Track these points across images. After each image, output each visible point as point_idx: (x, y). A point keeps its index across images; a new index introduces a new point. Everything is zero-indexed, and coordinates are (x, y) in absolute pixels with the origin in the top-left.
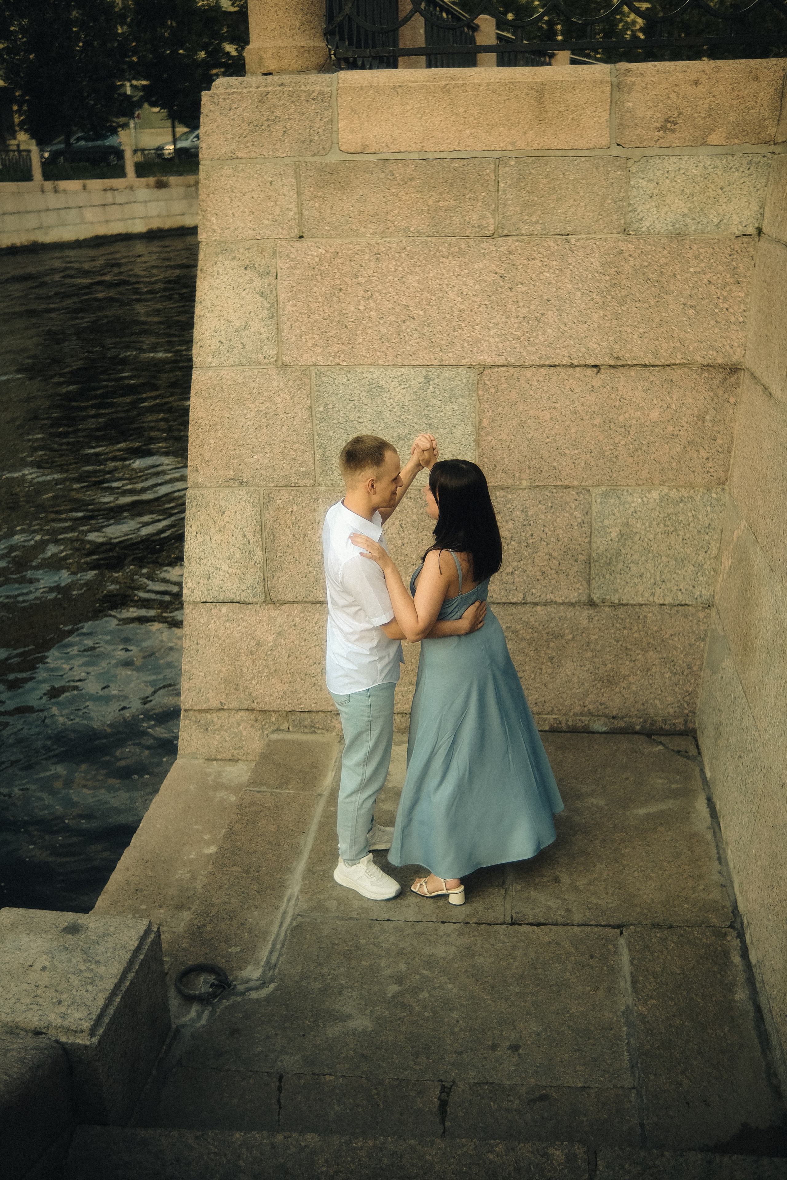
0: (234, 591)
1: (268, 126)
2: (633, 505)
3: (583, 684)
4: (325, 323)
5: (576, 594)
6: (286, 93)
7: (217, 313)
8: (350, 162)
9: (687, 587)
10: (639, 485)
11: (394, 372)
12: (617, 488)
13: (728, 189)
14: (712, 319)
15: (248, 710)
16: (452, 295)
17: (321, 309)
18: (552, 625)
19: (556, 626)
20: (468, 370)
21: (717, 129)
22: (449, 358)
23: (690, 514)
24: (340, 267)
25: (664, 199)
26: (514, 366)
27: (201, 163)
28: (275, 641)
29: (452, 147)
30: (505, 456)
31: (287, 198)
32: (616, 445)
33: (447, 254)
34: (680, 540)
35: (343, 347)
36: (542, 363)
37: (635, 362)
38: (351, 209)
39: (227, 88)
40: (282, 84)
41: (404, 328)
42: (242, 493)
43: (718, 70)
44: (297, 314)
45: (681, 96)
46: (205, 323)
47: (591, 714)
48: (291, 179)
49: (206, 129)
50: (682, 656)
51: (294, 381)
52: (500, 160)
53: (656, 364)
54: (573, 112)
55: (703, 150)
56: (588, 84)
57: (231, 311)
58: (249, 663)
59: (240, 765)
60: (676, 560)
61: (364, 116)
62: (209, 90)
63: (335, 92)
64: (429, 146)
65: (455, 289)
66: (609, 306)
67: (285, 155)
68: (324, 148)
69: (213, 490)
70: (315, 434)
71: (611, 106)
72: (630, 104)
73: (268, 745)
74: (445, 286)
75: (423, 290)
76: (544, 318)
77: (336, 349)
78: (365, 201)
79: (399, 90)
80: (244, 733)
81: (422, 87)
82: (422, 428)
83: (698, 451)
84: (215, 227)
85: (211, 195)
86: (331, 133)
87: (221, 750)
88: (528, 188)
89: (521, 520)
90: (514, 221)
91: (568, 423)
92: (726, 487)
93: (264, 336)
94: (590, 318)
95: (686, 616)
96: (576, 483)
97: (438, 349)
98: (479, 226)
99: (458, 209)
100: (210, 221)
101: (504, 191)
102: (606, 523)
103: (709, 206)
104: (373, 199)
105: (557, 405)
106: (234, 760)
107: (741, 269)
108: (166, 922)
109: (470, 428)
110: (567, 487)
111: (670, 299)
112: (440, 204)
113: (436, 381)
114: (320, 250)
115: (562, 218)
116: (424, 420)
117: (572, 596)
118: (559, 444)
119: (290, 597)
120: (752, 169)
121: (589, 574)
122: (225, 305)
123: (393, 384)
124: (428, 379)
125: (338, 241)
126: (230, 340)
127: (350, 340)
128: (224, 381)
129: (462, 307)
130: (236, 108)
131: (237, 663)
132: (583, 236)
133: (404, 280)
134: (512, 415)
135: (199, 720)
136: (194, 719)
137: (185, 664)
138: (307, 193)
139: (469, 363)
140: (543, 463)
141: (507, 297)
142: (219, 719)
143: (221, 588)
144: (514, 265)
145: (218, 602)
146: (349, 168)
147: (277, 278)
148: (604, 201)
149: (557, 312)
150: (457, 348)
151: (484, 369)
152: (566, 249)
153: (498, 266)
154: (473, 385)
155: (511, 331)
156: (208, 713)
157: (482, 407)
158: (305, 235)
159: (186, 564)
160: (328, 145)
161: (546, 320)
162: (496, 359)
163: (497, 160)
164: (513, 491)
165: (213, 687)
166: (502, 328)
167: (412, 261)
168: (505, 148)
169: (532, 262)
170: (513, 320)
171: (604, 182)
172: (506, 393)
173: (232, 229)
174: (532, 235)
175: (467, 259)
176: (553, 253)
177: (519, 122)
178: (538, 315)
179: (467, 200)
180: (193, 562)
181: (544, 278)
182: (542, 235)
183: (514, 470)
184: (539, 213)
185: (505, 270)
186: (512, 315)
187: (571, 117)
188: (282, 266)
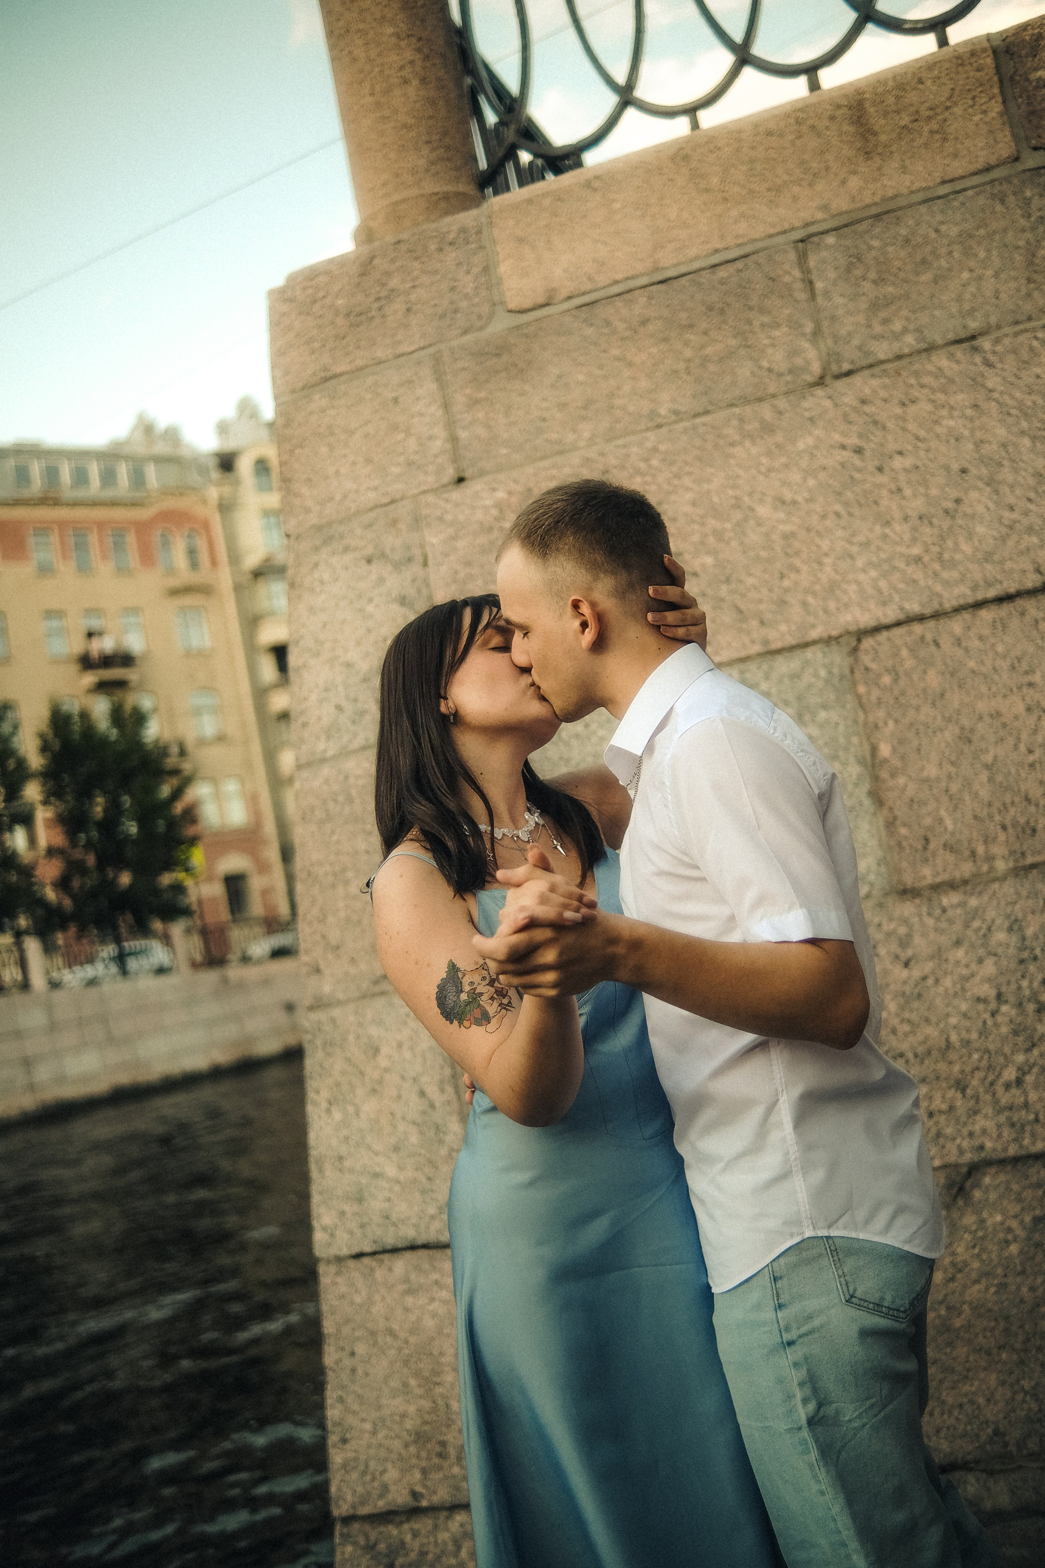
0: (414, 1221)
1: (380, 309)
8: (528, 324)
16: (763, 511)
20: (826, 650)
22: (782, 635)
26: (921, 618)
29: (709, 247)
31: (426, 420)
33: (737, 438)
36: (980, 596)
38: (545, 405)
39: (308, 275)
48: (429, 386)
49: (279, 344)
52: (805, 243)
54: (929, 118)
61: (542, 244)
63: (486, 222)
64: (666, 257)
65: (769, 500)
67: (415, 347)
68: (480, 317)
69: (352, 1007)
71: (1002, 87)
72: (1041, 74)
74: (746, 499)
75: (703, 517)
76: (965, 508)
78: (566, 384)
79: (596, 184)
84: (309, 503)
86: (489, 288)
88: (872, 276)
89: (1012, 951)
90: (856, 342)
97: (755, 623)
98: (790, 371)
99: (743, 352)
100: (297, 495)
101: (826, 294)
104: (581, 378)
109: (855, 769)
112: (709, 350)
114: (498, 495)
115: (954, 310)
125: (530, 470)
126: (355, 700)
128: (352, 780)
129: (787, 528)
130: (325, 299)
131: (439, 1390)
132: (1005, 331)
134: (939, 722)
135: (371, 1543)
136: (362, 1541)
137: (333, 1407)
138: (460, 399)
139: (825, 635)
140: (1033, 809)
141: (879, 486)
142: (415, 1534)
143: (387, 1218)
144: (875, 423)
145: (385, 1251)
146: (527, 336)
147: (425, 564)
148: (1034, 255)
149: (988, 489)
150: (796, 612)
151: (859, 640)
152: (975, 364)
153: (843, 434)
154: (842, 677)
155: (898, 549)
156: (391, 1522)
157: (871, 719)
158: (467, 474)
159: (314, 1174)
160: (485, 309)
161: (969, 511)
162: (880, 614)
163: (800, 244)
164: (978, 889)
165: (394, 1456)
166: (879, 549)
167: (675, 469)
168: (810, 219)
169: (912, 409)
170: (897, 527)
171: (1023, 222)
172: (915, 677)
173: (338, 497)
174: (899, 357)
175: (779, 438)
176: (951, 381)
177: (827, 169)
178: (950, 505)
179: (756, 330)
180: (329, 1171)
181: (945, 430)
182: (919, 352)
183: (970, 841)
184: (905, 312)
185: (861, 436)
186: (893, 519)
187: (926, 129)
188: (434, 540)
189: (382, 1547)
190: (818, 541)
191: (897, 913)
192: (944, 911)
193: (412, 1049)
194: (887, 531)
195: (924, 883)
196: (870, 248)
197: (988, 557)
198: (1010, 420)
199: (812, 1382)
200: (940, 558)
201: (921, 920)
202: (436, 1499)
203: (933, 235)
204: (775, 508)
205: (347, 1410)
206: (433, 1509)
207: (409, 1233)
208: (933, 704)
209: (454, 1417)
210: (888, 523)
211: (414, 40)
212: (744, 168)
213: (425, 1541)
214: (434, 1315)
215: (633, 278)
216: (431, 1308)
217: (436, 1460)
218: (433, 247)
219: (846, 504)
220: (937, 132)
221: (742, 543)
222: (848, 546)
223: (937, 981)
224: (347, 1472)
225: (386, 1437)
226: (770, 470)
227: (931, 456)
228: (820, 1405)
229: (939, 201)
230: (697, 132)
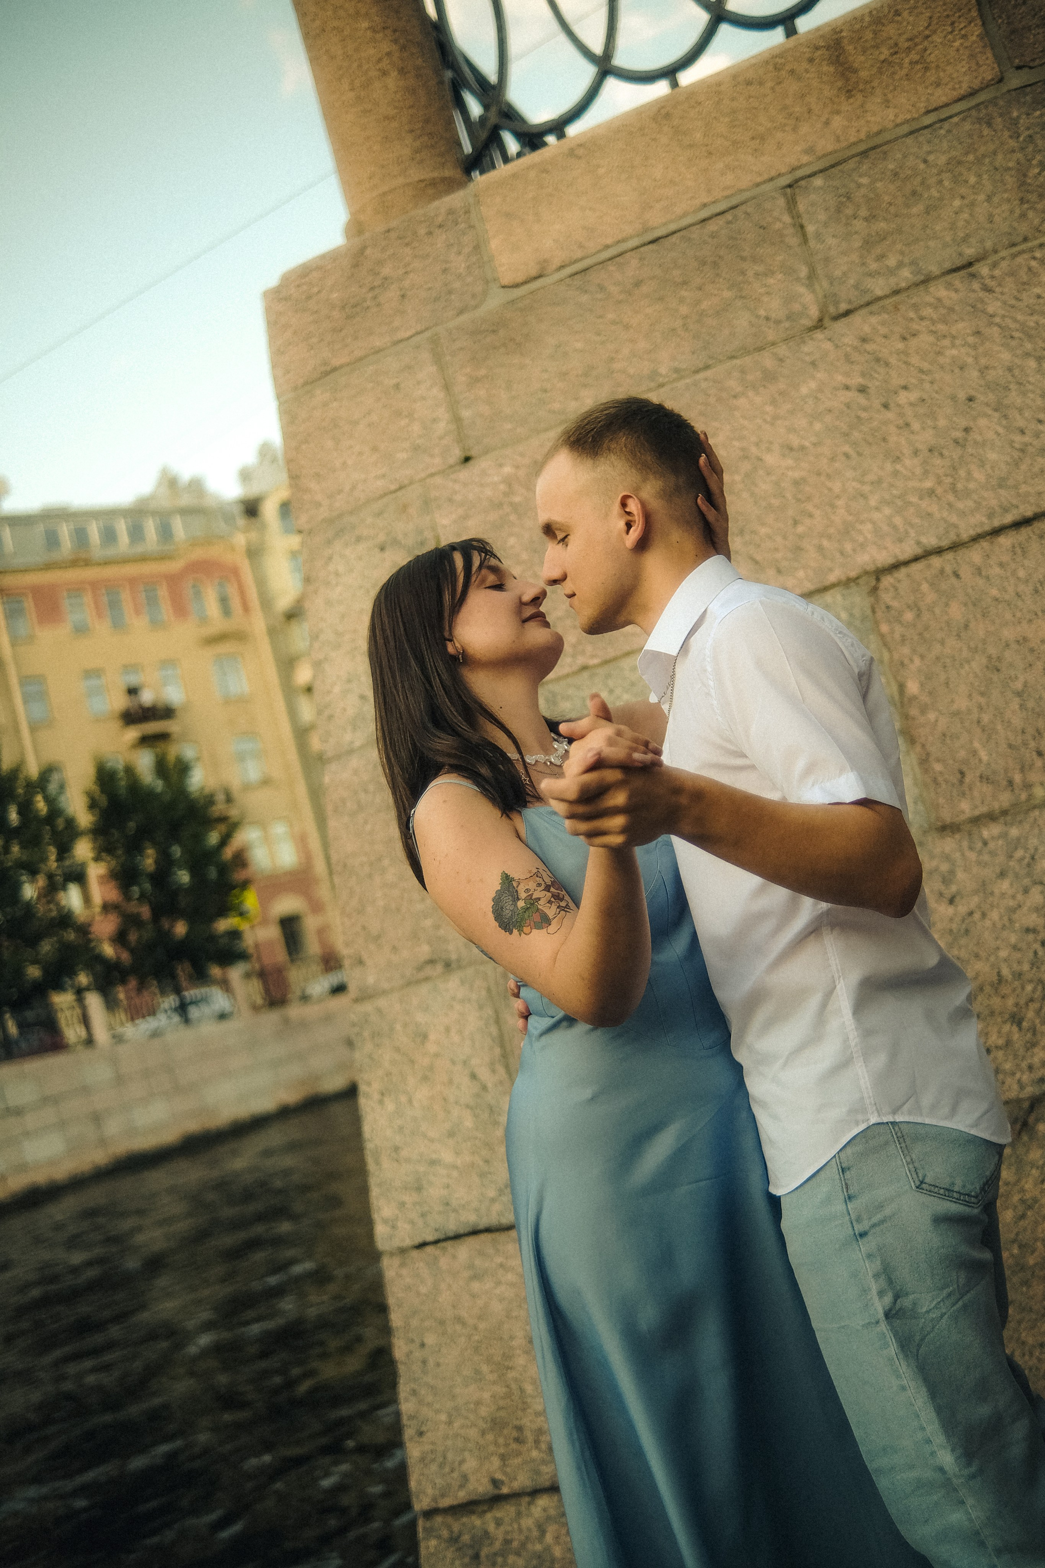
0: (474, 1205)
1: (375, 298)
8: (522, 298)
16: (770, 459)
20: (846, 592)
26: (939, 551)
29: (697, 202)
31: (429, 403)
33: (739, 389)
36: (997, 523)
38: (545, 376)
42: (453, 985)
48: (430, 369)
52: (793, 188)
54: (908, 50)
63: (473, 201)
64: (655, 217)
65: (776, 448)
67: (412, 333)
68: (474, 296)
69: (399, 994)
74: (753, 449)
76: (975, 436)
78: (565, 353)
79: (580, 152)
84: (319, 497)
86: (481, 266)
88: (863, 213)
90: (852, 282)
98: (789, 318)
99: (739, 303)
101: (818, 236)
104: (579, 345)
112: (705, 305)
114: (506, 470)
115: (948, 239)
129: (797, 474)
130: (318, 291)
132: (1002, 254)
134: (965, 653)
135: (455, 1535)
136: (445, 1533)
137: (407, 1400)
138: (460, 379)
139: (843, 578)
142: (499, 1523)
143: (447, 1204)
144: (878, 360)
145: (447, 1239)
146: (522, 309)
148: (1024, 175)
149: (997, 415)
150: (812, 557)
151: (878, 579)
152: (974, 291)
153: (847, 374)
154: (864, 619)
155: (911, 484)
156: (473, 1512)
157: (896, 656)
158: (473, 453)
159: (371, 1166)
160: (479, 288)
161: (979, 438)
162: (897, 551)
163: (789, 190)
164: (1018, 819)
165: (470, 1445)
166: (891, 485)
168: (796, 163)
169: (913, 343)
170: (908, 462)
171: (1012, 143)
172: (937, 611)
173: (347, 489)
174: (896, 292)
175: (782, 386)
176: (951, 310)
177: (810, 111)
178: (959, 434)
179: (751, 279)
180: (386, 1163)
181: (948, 360)
182: (917, 285)
183: (1006, 770)
184: (899, 246)
185: (863, 375)
186: (903, 455)
187: (906, 60)
188: (445, 522)
189: (466, 1538)
190: (829, 484)
191: (938, 851)
192: (985, 843)
193: (460, 1032)
194: (898, 467)
195: (963, 817)
196: (859, 186)
197: (1002, 483)
198: (1013, 343)
199: (887, 1273)
200: (953, 489)
201: (963, 855)
202: (516, 1485)
203: (922, 166)
204: (784, 456)
205: (421, 1402)
206: (515, 1496)
207: (470, 1218)
208: (958, 636)
209: (529, 1400)
210: (898, 459)
211: (388, 32)
212: (727, 120)
213: (510, 1528)
214: (501, 1300)
215: (624, 240)
216: (498, 1291)
217: (514, 1446)
218: (422, 231)
219: (855, 444)
220: (917, 62)
221: (753, 494)
222: (859, 486)
223: (984, 915)
224: (426, 1465)
225: (463, 1427)
226: (776, 418)
227: (936, 387)
228: (897, 1297)
229: (925, 131)
230: (677, 90)
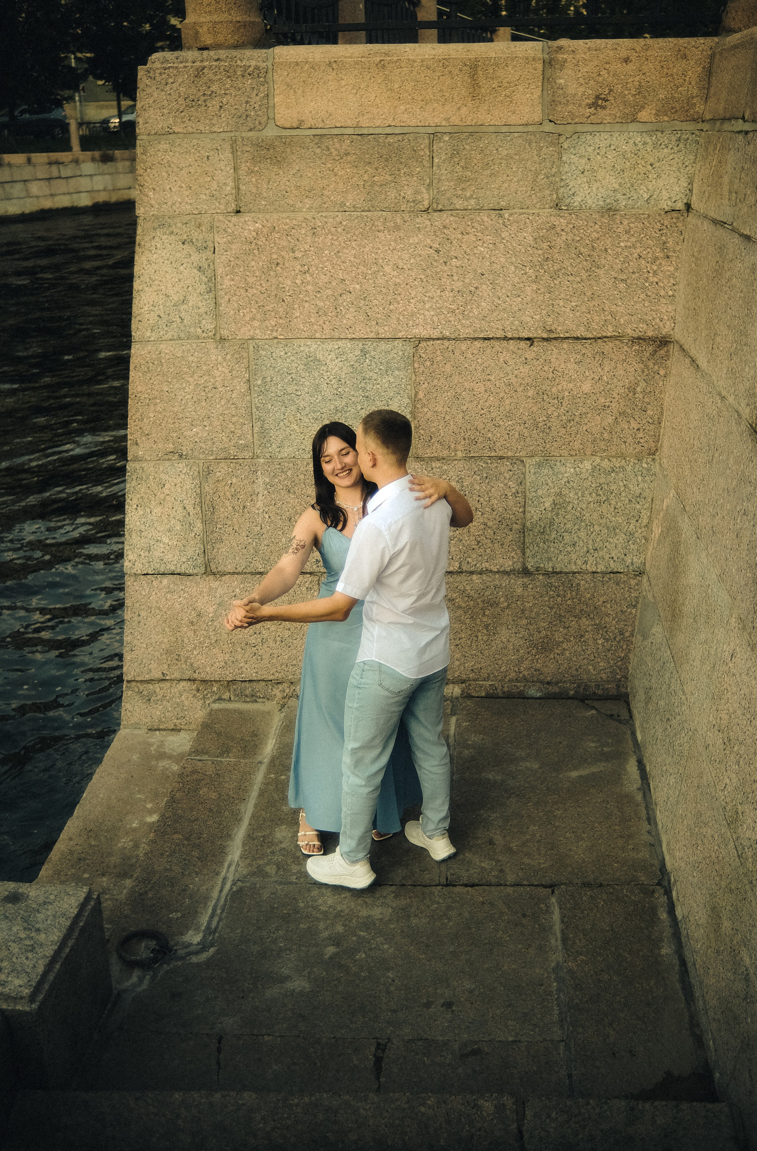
0: (175, 563)
1: (205, 101)
2: (566, 475)
3: (518, 651)
4: (262, 297)
5: (511, 563)
6: (222, 68)
7: (155, 288)
8: (286, 137)
9: (619, 554)
10: (572, 455)
11: (331, 346)
12: (550, 458)
13: (657, 165)
14: (642, 293)
15: (190, 680)
16: (388, 269)
17: (259, 283)
18: (487, 593)
19: (491, 595)
20: (404, 343)
21: (647, 106)
22: (385, 331)
23: (621, 484)
24: (277, 241)
25: (595, 174)
26: (449, 339)
27: (139, 138)
28: (215, 612)
29: (387, 123)
30: (440, 427)
31: (224, 173)
32: (549, 417)
33: (382, 228)
34: (613, 509)
35: (281, 321)
36: (476, 336)
37: (567, 335)
38: (288, 183)
39: (162, 63)
40: (218, 60)
41: (340, 301)
42: (181, 465)
43: (647, 48)
44: (235, 288)
45: (612, 73)
46: (143, 297)
47: (525, 679)
48: (227, 155)
49: (142, 103)
50: (614, 622)
51: (233, 355)
52: (434, 136)
53: (587, 337)
54: (506, 88)
55: (633, 127)
56: (521, 61)
57: (169, 285)
58: (191, 634)
59: (182, 734)
60: (608, 528)
61: (300, 92)
62: (145, 64)
63: (270, 67)
64: (364, 122)
65: (391, 264)
66: (541, 280)
67: (222, 130)
68: (260, 123)
69: (154, 463)
70: (254, 407)
71: (543, 83)
72: (562, 81)
73: (210, 714)
74: (380, 261)
75: (359, 264)
76: (478, 292)
77: (273, 323)
78: (301, 176)
79: (334, 66)
80: (186, 703)
81: (357, 63)
82: (358, 400)
83: (629, 422)
84: (153, 202)
85: (148, 170)
86: (267, 108)
87: (163, 719)
88: (462, 164)
90: (448, 195)
91: (502, 395)
92: (657, 458)
93: (202, 310)
94: (523, 292)
95: (618, 584)
96: (510, 454)
97: (374, 323)
98: (413, 201)
99: (393, 184)
100: (147, 196)
101: (438, 166)
102: (540, 492)
103: (640, 182)
104: (310, 175)
105: (492, 378)
106: (176, 730)
107: (670, 244)
108: (109, 890)
109: (406, 401)
110: (501, 458)
111: (601, 272)
112: (376, 179)
113: (373, 353)
114: (257, 225)
115: (496, 193)
116: (360, 392)
117: (507, 565)
118: (493, 415)
119: (230, 568)
120: (681, 146)
121: (524, 543)
122: (164, 280)
123: (330, 357)
124: (364, 353)
125: (275, 216)
126: (169, 314)
127: (287, 314)
128: (163, 355)
129: (398, 281)
130: (172, 83)
131: (179, 634)
132: (516, 211)
133: (341, 254)
135: (141, 691)
136: (136, 690)
137: (127, 636)
138: (244, 168)
139: (405, 336)
140: (478, 434)
141: (442, 271)
142: (161, 689)
143: (162, 560)
144: (448, 239)
145: (159, 574)
146: (285, 143)
147: (214, 253)
148: (537, 177)
149: (491, 286)
150: (393, 321)
151: (419, 342)
152: (499, 223)
153: (432, 240)
154: (409, 358)
155: (446, 304)
156: (151, 683)
157: (418, 379)
158: (242, 209)
160: (264, 120)
161: (481, 294)
162: (431, 332)
163: (432, 136)
164: (448, 462)
165: (155, 658)
166: (437, 302)
167: (349, 236)
168: (439, 123)
169: (466, 237)
170: (447, 294)
171: (536, 158)
172: (441, 365)
173: (169, 204)
174: (465, 209)
175: (402, 234)
176: (487, 228)
177: (453, 99)
178: (473, 289)
179: (402, 175)
180: (134, 535)
181: (478, 252)
182: (475, 209)
183: (449, 442)
184: (473, 189)
185: (440, 244)
186: (447, 289)
187: (504, 93)
188: (220, 241)
189: (145, 693)
190: (410, 291)
192: (432, 469)
194: (443, 294)
195: (426, 455)
196: (464, 149)
197: (484, 318)
198: (508, 255)
200: (463, 313)
202: (173, 676)
203: (495, 152)
204: (393, 269)
205: (134, 638)
206: (171, 680)
207: (172, 568)
208: (446, 379)
210: (443, 290)
212: (412, 84)
213: (166, 692)
215: (346, 127)
217: (175, 661)
218: (239, 73)
219: (427, 276)
220: (509, 96)
222: (423, 297)
224: (132, 663)
225: (152, 651)
226: (394, 249)
227: (469, 262)
229: (502, 135)
